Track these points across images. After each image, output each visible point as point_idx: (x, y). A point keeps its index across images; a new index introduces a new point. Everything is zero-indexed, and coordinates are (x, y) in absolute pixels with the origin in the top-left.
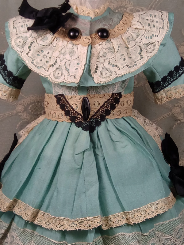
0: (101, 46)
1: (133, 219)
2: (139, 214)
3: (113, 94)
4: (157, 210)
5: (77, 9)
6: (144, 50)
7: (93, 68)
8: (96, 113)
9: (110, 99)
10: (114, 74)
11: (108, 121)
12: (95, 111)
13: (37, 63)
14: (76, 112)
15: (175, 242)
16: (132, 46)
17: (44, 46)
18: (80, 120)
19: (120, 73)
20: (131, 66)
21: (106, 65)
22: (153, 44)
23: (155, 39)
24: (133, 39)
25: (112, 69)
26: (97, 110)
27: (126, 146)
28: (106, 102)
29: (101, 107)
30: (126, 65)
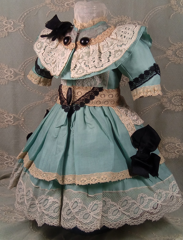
9: (91, 91)
10: (85, 72)
12: (77, 99)
14: (64, 98)
17: (52, 49)
18: (65, 104)
20: (98, 67)
22: (121, 51)
26: (79, 98)
28: (87, 93)
29: (83, 96)
30: (94, 66)
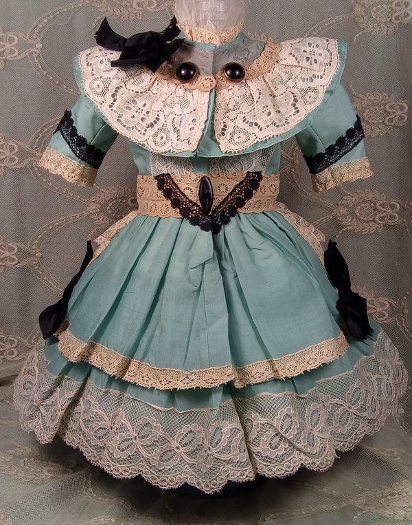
0: (231, 93)
1: (284, 371)
2: (293, 363)
3: (248, 173)
4: (322, 357)
5: (191, 32)
6: (300, 100)
7: (218, 129)
8: (223, 203)
10: (252, 138)
11: (242, 216)
13: (127, 121)
14: (190, 201)
15: (348, 410)
16: (280, 93)
18: (196, 213)
19: (262, 135)
21: (240, 123)
23: (317, 82)
24: (282, 82)
25: (248, 129)
27: (271, 256)
